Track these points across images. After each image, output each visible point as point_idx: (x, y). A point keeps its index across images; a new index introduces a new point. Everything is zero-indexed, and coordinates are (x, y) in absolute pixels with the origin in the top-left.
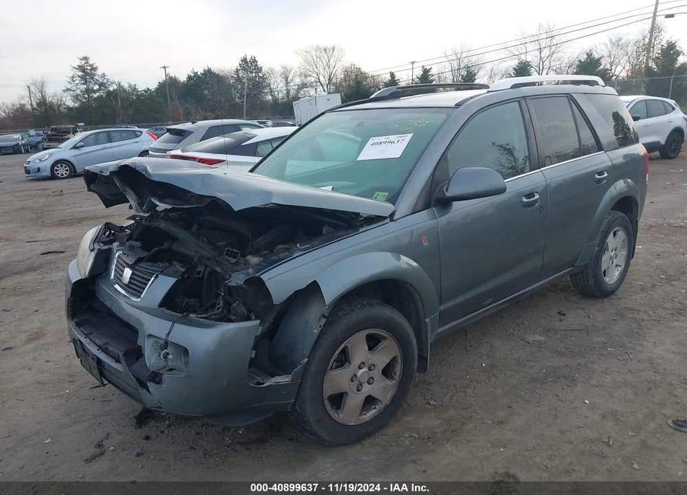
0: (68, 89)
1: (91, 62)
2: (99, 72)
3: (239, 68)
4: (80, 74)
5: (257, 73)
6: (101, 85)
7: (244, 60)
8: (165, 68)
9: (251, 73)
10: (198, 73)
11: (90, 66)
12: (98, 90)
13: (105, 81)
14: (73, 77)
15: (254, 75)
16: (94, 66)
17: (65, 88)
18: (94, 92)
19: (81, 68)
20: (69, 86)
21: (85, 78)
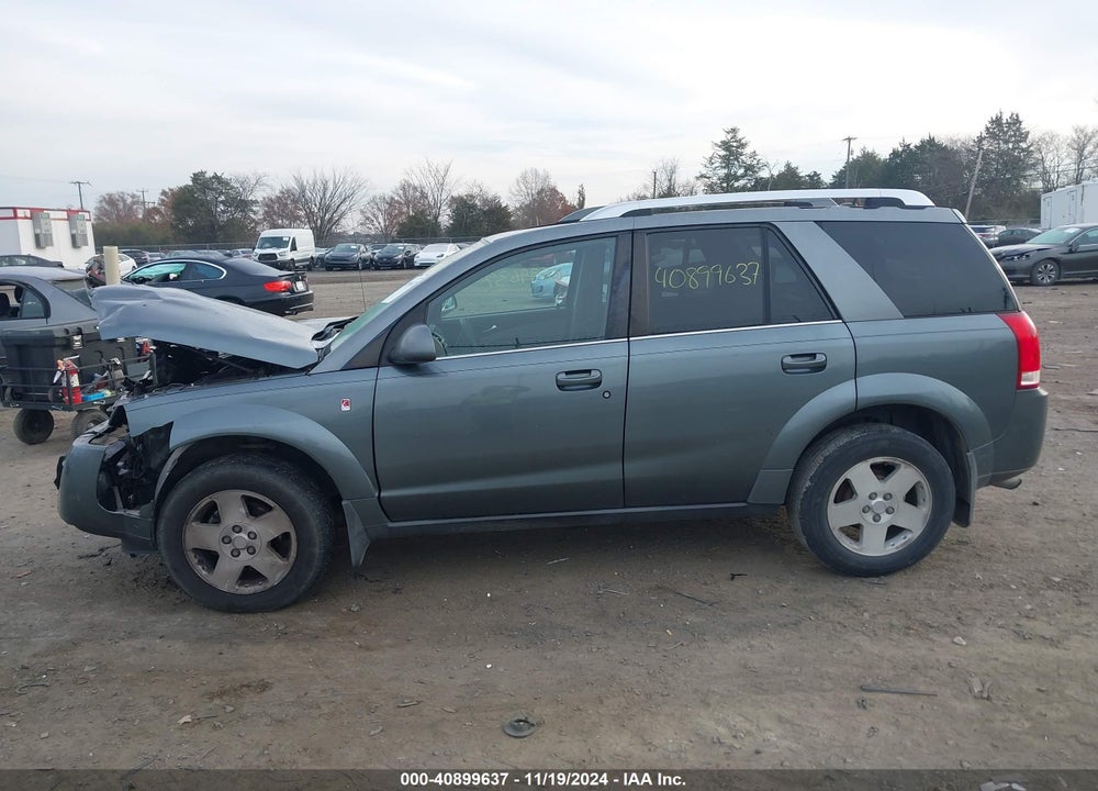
0: (702, 176)
1: (739, 136)
2: (748, 150)
3: (984, 134)
4: (723, 153)
5: (1018, 142)
6: (749, 168)
7: (997, 121)
8: (849, 139)
9: (1006, 142)
10: (911, 147)
11: (736, 141)
12: (743, 176)
13: (755, 162)
14: (711, 158)
15: (1011, 146)
16: (743, 141)
17: (699, 175)
18: (737, 179)
19: (726, 145)
20: (704, 172)
21: (728, 160)
